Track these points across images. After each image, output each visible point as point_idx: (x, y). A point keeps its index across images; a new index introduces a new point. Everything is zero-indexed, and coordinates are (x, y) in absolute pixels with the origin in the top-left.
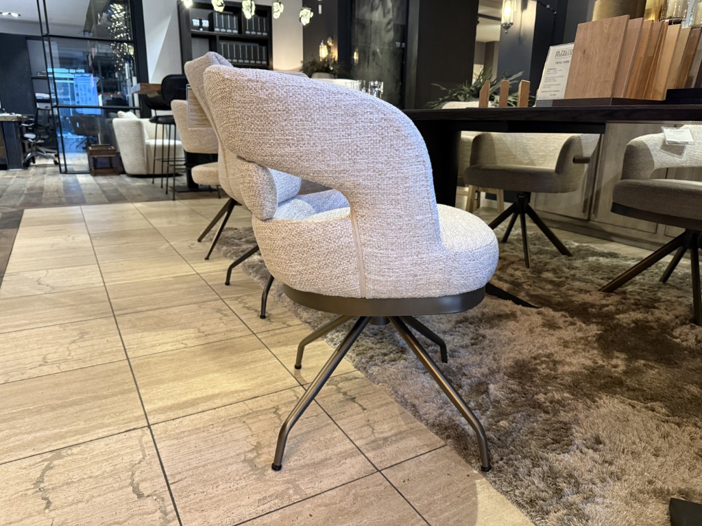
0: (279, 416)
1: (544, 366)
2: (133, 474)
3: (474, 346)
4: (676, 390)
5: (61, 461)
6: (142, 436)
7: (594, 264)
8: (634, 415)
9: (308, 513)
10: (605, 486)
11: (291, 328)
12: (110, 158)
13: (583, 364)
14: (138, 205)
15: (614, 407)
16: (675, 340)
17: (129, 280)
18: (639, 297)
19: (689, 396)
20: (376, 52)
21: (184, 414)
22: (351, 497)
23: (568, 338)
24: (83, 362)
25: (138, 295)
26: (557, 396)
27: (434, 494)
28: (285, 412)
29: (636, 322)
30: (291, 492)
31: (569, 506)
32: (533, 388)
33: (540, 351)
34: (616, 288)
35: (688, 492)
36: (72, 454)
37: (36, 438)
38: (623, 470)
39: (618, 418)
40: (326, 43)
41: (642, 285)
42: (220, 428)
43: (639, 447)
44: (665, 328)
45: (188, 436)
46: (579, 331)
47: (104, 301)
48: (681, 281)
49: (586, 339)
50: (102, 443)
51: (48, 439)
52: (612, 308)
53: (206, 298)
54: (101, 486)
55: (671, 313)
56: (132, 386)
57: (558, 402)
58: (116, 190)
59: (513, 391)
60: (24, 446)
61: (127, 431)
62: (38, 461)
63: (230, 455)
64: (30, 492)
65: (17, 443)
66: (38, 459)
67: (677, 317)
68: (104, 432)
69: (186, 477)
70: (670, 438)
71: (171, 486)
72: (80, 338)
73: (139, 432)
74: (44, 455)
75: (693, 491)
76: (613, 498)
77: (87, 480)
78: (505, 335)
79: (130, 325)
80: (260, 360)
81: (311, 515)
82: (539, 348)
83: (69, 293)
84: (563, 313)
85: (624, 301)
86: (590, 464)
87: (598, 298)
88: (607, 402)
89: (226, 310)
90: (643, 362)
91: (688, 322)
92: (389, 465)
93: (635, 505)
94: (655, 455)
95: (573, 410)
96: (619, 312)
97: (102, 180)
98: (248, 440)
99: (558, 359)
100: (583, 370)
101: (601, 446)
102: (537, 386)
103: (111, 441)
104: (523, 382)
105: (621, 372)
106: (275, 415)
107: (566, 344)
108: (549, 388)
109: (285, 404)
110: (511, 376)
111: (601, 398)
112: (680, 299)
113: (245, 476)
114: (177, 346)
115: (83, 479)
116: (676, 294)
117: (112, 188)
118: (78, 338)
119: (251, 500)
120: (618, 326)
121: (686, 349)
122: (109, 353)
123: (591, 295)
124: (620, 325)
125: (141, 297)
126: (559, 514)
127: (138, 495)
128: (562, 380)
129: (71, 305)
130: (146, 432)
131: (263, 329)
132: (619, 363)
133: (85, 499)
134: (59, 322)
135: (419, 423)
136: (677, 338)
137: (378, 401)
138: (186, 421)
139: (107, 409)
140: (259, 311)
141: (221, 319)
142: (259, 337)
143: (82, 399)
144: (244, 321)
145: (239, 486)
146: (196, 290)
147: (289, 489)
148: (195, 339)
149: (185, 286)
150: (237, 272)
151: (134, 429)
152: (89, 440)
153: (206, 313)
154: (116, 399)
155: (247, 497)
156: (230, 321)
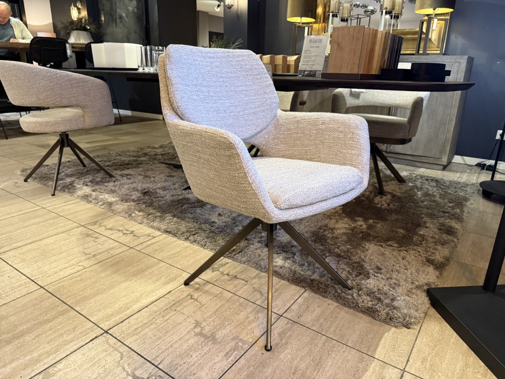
0: (196, 300)
1: (327, 232)
2: (123, 368)
4: (394, 233)
5: (55, 378)
6: (107, 340)
8: (385, 250)
9: (261, 353)
10: (396, 291)
11: (155, 239)
13: (346, 228)
15: (374, 248)
16: (378, 206)
19: (401, 235)
20: (122, 16)
21: (127, 317)
23: (328, 214)
26: (345, 248)
28: (199, 296)
30: (240, 344)
31: (387, 305)
32: (330, 246)
33: (320, 224)
36: (60, 370)
38: (398, 280)
39: (379, 254)
40: (75, 6)
42: (162, 319)
43: (397, 267)
44: (369, 199)
49: (337, 212)
50: (79, 354)
51: (26, 366)
53: (67, 228)
56: (64, 308)
57: (347, 251)
60: (9, 377)
61: (91, 341)
63: (183, 334)
67: (371, 192)
69: (165, 358)
70: (407, 259)
71: (159, 366)
73: (102, 339)
74: (35, 378)
79: (19, 260)
86: (383, 282)
88: (369, 246)
90: (371, 221)
91: (377, 194)
92: (284, 311)
93: (413, 296)
94: (405, 269)
95: (357, 255)
98: (188, 321)
99: (331, 227)
100: (348, 231)
101: (382, 271)
102: (332, 245)
103: (84, 351)
104: (324, 244)
105: (365, 228)
106: (193, 300)
107: (329, 217)
108: (339, 244)
109: (194, 291)
110: (315, 241)
111: (366, 245)
113: (204, 344)
114: (76, 269)
119: (220, 357)
121: (385, 210)
122: (19, 286)
128: (341, 238)
131: (136, 243)
132: (361, 223)
136: (378, 204)
137: (251, 275)
138: (132, 320)
140: (122, 231)
141: (96, 242)
142: (138, 249)
143: (29, 328)
144: (116, 239)
145: (205, 351)
146: (54, 222)
147: (237, 343)
148: (87, 261)
149: (40, 219)
150: (78, 202)
151: (96, 337)
152: (65, 356)
153: (78, 239)
154: (59, 320)
155: (216, 356)
156: (104, 241)
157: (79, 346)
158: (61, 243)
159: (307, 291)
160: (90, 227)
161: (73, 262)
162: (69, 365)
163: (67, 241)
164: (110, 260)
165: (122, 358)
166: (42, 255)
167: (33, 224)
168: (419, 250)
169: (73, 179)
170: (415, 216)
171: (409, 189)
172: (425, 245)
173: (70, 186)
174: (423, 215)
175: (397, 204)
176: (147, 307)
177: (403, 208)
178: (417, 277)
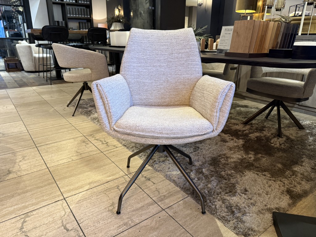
0: (120, 190)
1: (223, 159)
2: (62, 221)
3: (195, 152)
4: (273, 166)
5: (29, 218)
6: (62, 204)
7: (239, 111)
8: (258, 178)
9: (138, 230)
10: (249, 209)
11: (118, 148)
12: (16, 63)
13: (238, 158)
14: (34, 88)
15: (251, 175)
16: (272, 145)
17: (39, 128)
18: (257, 126)
19: (278, 169)
20: (141, 12)
21: (79, 192)
22: (154, 222)
23: (231, 146)
24: (27, 171)
25: (45, 136)
26: (229, 172)
27: (186, 217)
28: (122, 188)
29: (257, 137)
30: (130, 222)
31: (237, 218)
32: (220, 170)
33: (221, 153)
34: (248, 123)
35: (279, 208)
36: (33, 215)
37: (14, 209)
38: (255, 201)
39: (253, 180)
40: (118, 8)
41: (258, 120)
42: (95, 197)
43: (261, 192)
44: (268, 139)
45: (82, 202)
46: (235, 143)
47: (30, 140)
48: (273, 117)
49: (238, 146)
50: (46, 208)
51: (20, 209)
52: (247, 131)
53: (77, 136)
54: (50, 228)
55: (270, 132)
56: (52, 181)
57: (230, 175)
58: (21, 80)
59: (212, 171)
60: (11, 213)
61: (55, 202)
62: (19, 219)
63: (102, 209)
64: (19, 233)
65: (7, 212)
66: (18, 218)
67: (272, 134)
68: (45, 203)
69: (85, 220)
70: (272, 187)
71: (80, 225)
72: (23, 159)
73: (61, 202)
74: (21, 216)
75: (281, 207)
76: (253, 213)
77: (43, 226)
78: (206, 146)
79: (45, 151)
80: (107, 165)
81: (140, 231)
82: (220, 151)
83: (12, 136)
84: (228, 135)
85: (252, 128)
86: (244, 200)
87: (241, 127)
88: (248, 173)
89: (87, 141)
90: (260, 155)
91: (276, 136)
92: (167, 207)
93: (260, 215)
94: (266, 194)
95: (236, 178)
96: (250, 133)
97: (13, 74)
98: (109, 201)
99: (228, 156)
100: (238, 160)
101: (247, 192)
102: (221, 169)
103: (49, 207)
104: (216, 167)
105: (252, 160)
106: (118, 189)
107: (231, 149)
108: (226, 169)
109: (121, 184)
110: (211, 164)
111: (246, 172)
112: (273, 126)
113: (110, 217)
114: (69, 160)
115: (41, 225)
116: (271, 124)
117: (19, 79)
118: (22, 159)
119: (114, 227)
120: (250, 139)
121: (276, 148)
122: (38, 165)
123: (239, 126)
124: (251, 139)
125: (47, 137)
126: (234, 221)
127: (66, 230)
128: (230, 165)
129: (14, 143)
130: (64, 202)
131: (106, 149)
132: (251, 156)
133: (44, 234)
134: (11, 152)
135: (177, 188)
136: (272, 144)
137: (159, 180)
138: (80, 195)
139: (44, 193)
140: (102, 141)
141: (86, 146)
142: (105, 154)
143: (31, 189)
144: (96, 146)
145: (108, 222)
146: (72, 132)
147: (129, 221)
148: (76, 156)
149: (66, 130)
150: (89, 122)
151: (58, 201)
152: (39, 207)
153: (78, 143)
154: (47, 187)
155: (112, 226)
156: (90, 146)
157: (48, 204)
158: (69, 144)
159: (188, 197)
160: (87, 137)
161: (69, 156)
162: (39, 213)
163: (72, 144)
164: (88, 158)
165: (64, 216)
166: (57, 150)
167: (61, 132)
168: (286, 182)
169: (92, 108)
170: (298, 156)
171: (304, 134)
172: (292, 179)
173: (88, 113)
174: (304, 156)
175: (287, 145)
176: (92, 188)
177: (291, 149)
178: (273, 201)
